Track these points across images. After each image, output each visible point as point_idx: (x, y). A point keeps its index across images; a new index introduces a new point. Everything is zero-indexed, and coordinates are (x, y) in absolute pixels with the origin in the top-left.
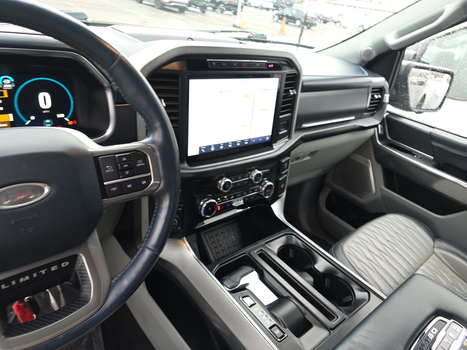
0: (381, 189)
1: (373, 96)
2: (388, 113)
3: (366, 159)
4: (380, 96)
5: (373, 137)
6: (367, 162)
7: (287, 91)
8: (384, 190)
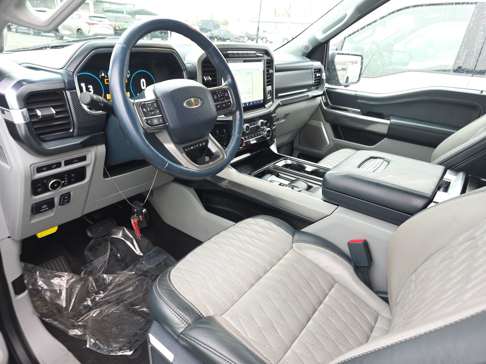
0: (333, 140)
1: (315, 75)
2: (327, 88)
3: (319, 122)
4: (320, 75)
5: (320, 105)
6: (320, 124)
7: (268, 71)
8: (334, 140)
